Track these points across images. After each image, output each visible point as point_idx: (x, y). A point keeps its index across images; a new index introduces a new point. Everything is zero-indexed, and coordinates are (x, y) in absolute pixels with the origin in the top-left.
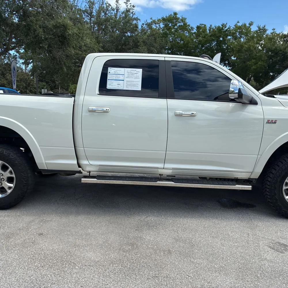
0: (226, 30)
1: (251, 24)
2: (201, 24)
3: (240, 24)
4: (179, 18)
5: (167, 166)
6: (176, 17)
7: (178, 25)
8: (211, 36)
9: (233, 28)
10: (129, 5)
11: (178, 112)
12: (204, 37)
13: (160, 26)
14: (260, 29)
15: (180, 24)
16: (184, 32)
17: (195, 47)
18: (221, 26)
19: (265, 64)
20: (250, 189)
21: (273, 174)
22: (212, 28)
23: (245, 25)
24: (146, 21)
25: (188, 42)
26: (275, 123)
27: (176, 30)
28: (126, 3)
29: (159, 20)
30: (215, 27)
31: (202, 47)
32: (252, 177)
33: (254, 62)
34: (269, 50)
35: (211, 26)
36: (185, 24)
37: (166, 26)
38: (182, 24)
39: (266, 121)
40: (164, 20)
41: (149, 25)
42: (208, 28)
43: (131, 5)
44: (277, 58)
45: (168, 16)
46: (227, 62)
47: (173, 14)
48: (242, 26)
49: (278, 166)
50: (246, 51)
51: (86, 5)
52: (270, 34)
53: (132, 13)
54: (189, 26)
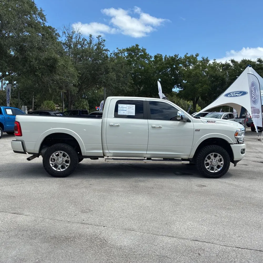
0: (178, 60)
1: (197, 55)
2: (158, 54)
3: (189, 55)
4: (140, 49)
5: (148, 152)
6: (138, 48)
7: (140, 54)
8: (166, 64)
9: (183, 58)
10: (101, 40)
11: (153, 126)
12: (161, 65)
13: (124, 54)
14: (204, 60)
15: (141, 54)
16: (144, 59)
17: (154, 72)
18: (174, 57)
19: (209, 87)
20: (189, 163)
21: (200, 156)
22: (167, 58)
23: (193, 56)
24: (114, 51)
25: (148, 68)
26: (199, 131)
27: (138, 58)
28: (98, 38)
29: (124, 50)
30: (169, 56)
31: (160, 72)
32: (189, 158)
33: (200, 86)
34: (211, 76)
35: (166, 56)
36: (145, 54)
37: (130, 54)
38: (143, 54)
39: (195, 130)
40: (128, 50)
41: (116, 54)
42: (163, 57)
43: (102, 39)
44: (217, 82)
45: (131, 47)
46: (179, 85)
47: (135, 46)
48: (190, 56)
49: (202, 152)
50: (194, 76)
51: (65, 39)
52: (212, 63)
53: (103, 45)
54: (148, 55)
